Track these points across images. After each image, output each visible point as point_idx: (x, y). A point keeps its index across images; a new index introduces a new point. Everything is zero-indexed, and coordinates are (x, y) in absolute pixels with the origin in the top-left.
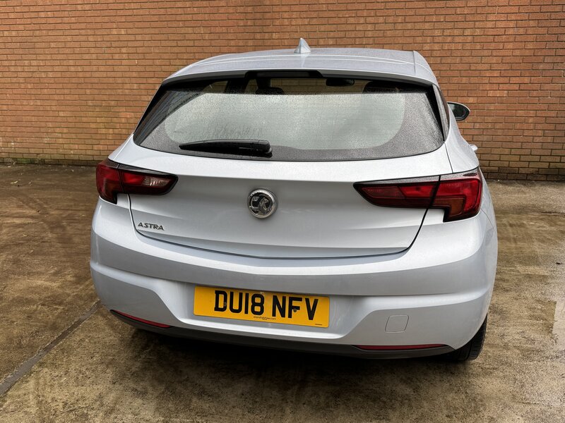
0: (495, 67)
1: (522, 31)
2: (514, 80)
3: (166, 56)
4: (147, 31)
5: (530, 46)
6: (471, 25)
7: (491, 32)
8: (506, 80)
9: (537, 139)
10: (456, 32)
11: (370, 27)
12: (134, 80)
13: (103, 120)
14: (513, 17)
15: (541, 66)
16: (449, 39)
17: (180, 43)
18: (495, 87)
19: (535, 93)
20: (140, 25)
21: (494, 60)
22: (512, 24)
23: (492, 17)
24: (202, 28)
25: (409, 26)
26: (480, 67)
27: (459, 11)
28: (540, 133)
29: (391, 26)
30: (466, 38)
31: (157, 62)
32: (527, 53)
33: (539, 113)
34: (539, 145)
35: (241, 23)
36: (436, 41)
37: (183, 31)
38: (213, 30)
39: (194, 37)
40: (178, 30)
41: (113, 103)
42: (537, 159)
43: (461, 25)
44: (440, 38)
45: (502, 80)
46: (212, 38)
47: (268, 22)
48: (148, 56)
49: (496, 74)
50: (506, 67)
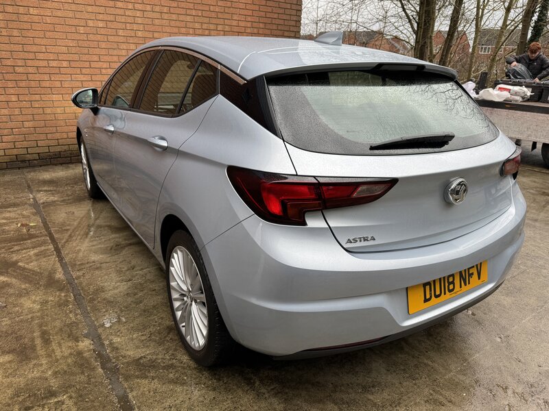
6: (222, 21)
11: (138, 14)
14: (249, 19)
22: (249, 25)
23: (235, 17)
25: (174, 17)
27: (212, 8)
29: (158, 15)
43: (214, 21)
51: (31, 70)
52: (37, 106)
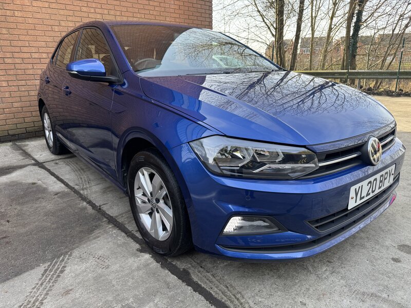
51: (18, 61)
52: (23, 89)
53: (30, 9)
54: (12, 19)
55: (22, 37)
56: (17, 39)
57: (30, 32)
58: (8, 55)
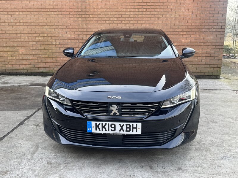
0: (185, 30)
1: (195, 15)
2: (192, 36)
3: (41, 24)
4: (32, 13)
5: (198, 22)
6: (174, 12)
7: (183, 16)
8: (189, 36)
9: (203, 61)
10: (168, 16)
11: (132, 13)
12: (26, 35)
13: (11, 53)
14: (191, 10)
15: (203, 30)
16: (165, 19)
17: (48, 19)
18: (185, 39)
19: (201, 41)
20: (29, 10)
21: (184, 27)
22: (191, 13)
23: (182, 10)
24: (58, 12)
25: (148, 13)
26: (178, 30)
27: (169, 7)
28: (204, 58)
29: (141, 13)
30: (172, 18)
31: (37, 27)
32: (197, 24)
33: (203, 50)
34: (204, 63)
35: (76, 10)
36: (160, 19)
37: (49, 13)
38: (63, 13)
39: (54, 16)
40: (47, 13)
41: (15, 45)
42: (204, 69)
43: (170, 13)
44: (162, 18)
45: (187, 36)
46: (63, 16)
47: (88, 10)
48: (33, 24)
49: (185, 33)
50: (189, 30)
53: (97, 13)
54: (88, 19)
55: (91, 27)
56: (89, 28)
57: (95, 24)
58: (85, 36)
